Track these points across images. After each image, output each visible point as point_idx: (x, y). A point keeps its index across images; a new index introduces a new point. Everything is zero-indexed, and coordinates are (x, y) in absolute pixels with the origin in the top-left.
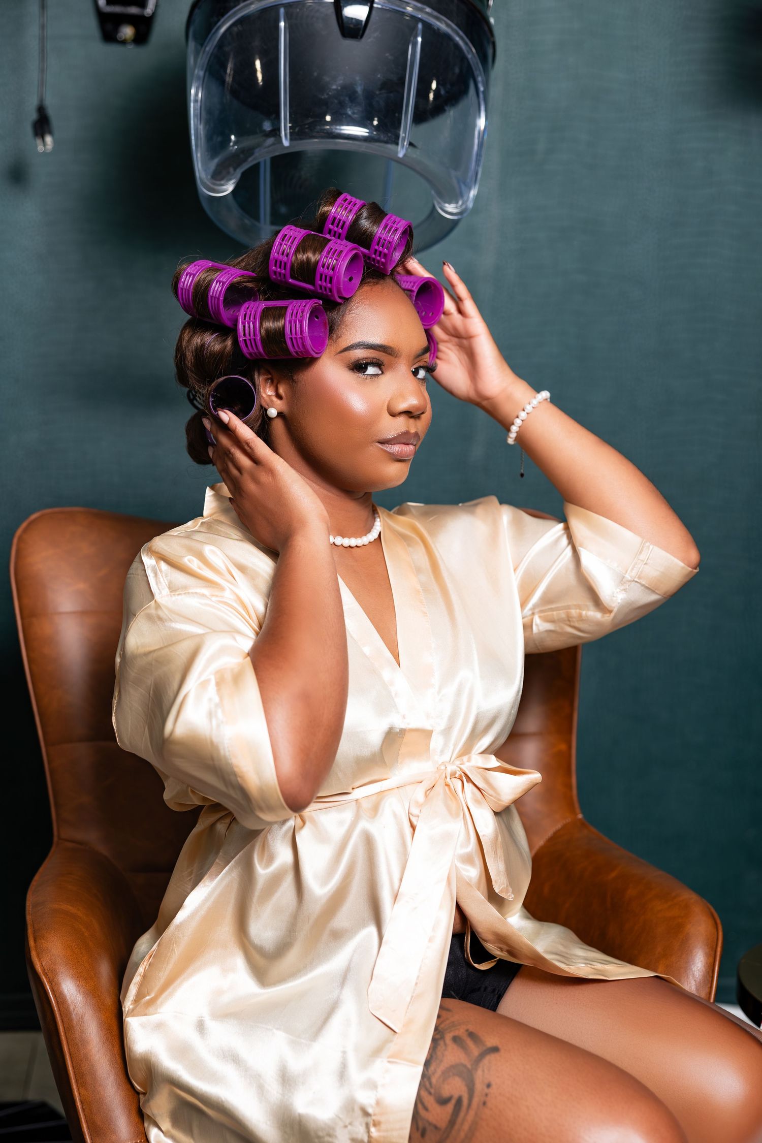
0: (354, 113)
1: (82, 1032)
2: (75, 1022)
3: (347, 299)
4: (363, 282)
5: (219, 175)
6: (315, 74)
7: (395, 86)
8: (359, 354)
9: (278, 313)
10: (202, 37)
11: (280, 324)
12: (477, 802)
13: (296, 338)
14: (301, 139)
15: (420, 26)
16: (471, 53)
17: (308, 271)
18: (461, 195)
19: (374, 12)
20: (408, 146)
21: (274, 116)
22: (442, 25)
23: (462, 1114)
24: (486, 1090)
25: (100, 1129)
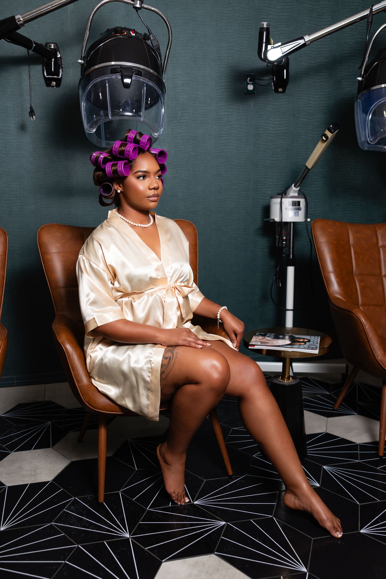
0: (128, 109)
3: (134, 160)
4: (138, 155)
5: (91, 127)
6: (117, 98)
7: (139, 101)
8: (140, 174)
9: (115, 165)
10: (84, 89)
11: (116, 168)
12: (178, 294)
13: (121, 172)
14: (114, 116)
15: (145, 84)
16: (160, 92)
17: (122, 153)
18: (159, 131)
19: (132, 81)
20: (143, 117)
21: (106, 110)
22: (150, 84)
23: (171, 361)
24: (177, 354)
25: (79, 381)
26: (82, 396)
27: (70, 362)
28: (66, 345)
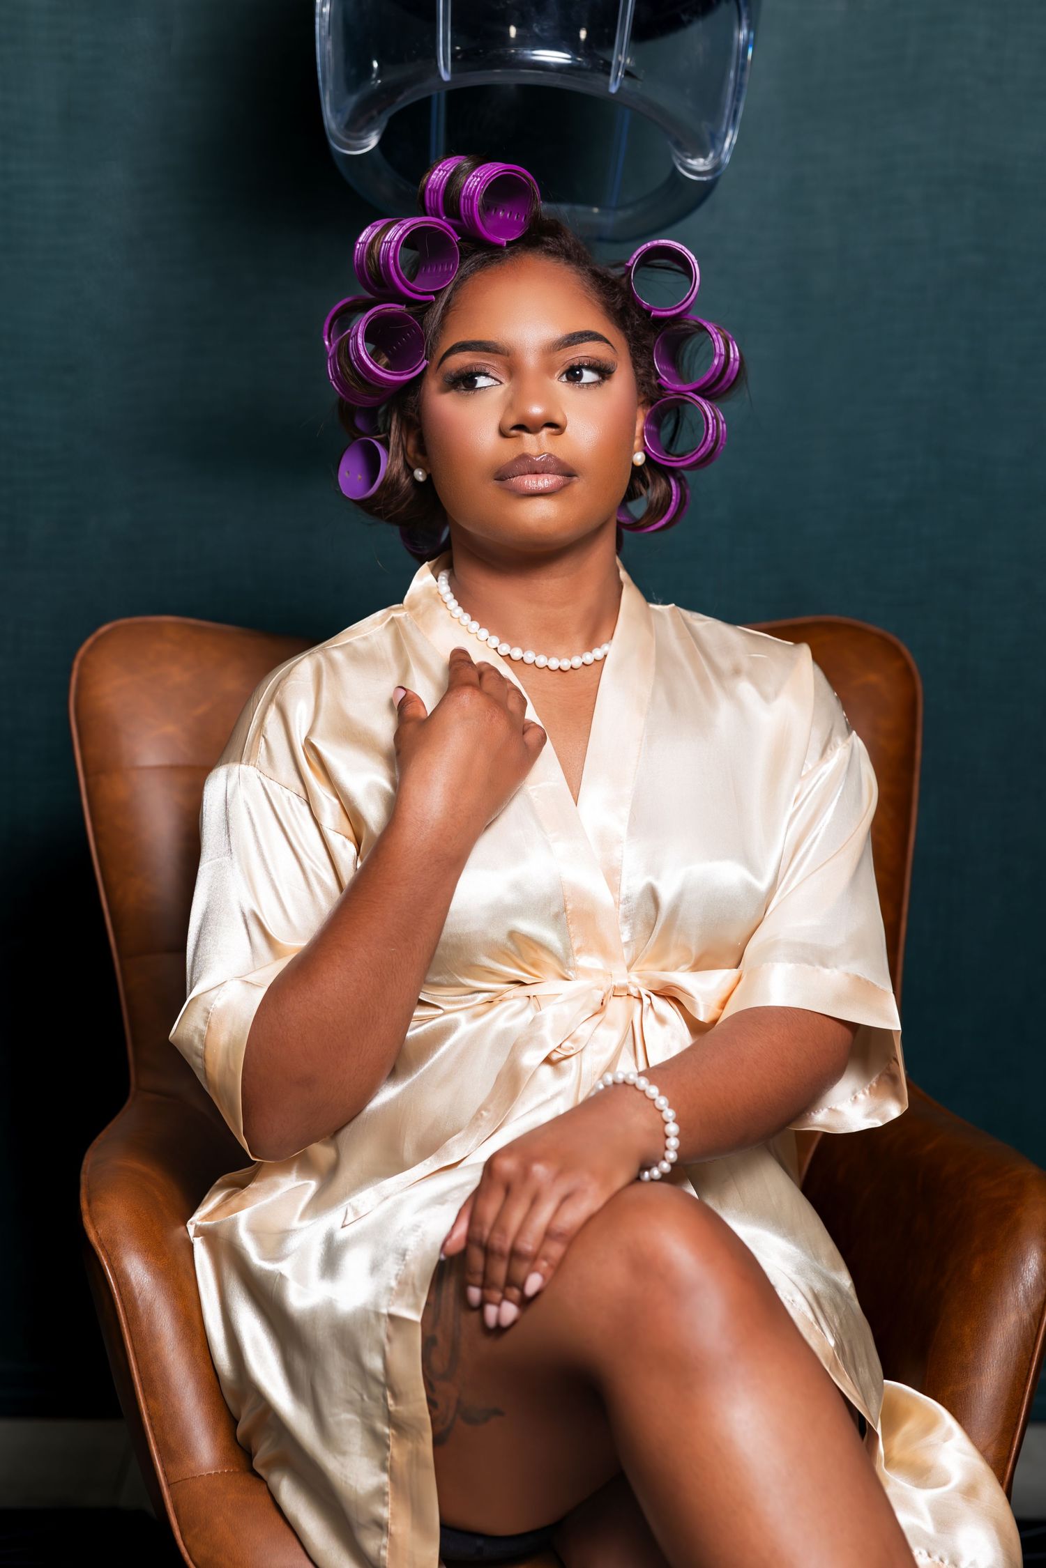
1: (151, 1323)
2: (141, 1310)
5: (356, 125)
14: (470, 68)
18: (711, 145)
20: (623, 76)
25: (176, 1451)
26: (177, 1534)
27: (133, 1346)
28: (119, 1260)
